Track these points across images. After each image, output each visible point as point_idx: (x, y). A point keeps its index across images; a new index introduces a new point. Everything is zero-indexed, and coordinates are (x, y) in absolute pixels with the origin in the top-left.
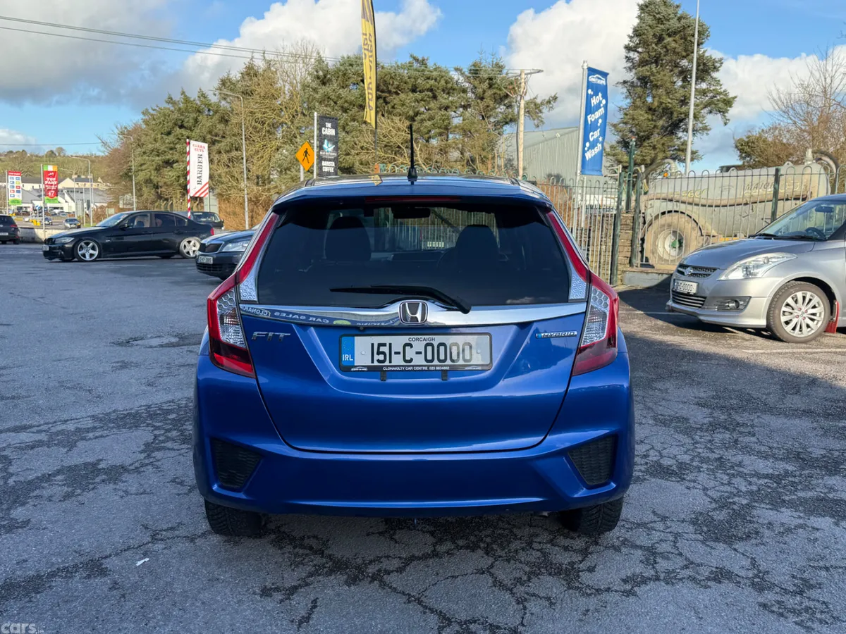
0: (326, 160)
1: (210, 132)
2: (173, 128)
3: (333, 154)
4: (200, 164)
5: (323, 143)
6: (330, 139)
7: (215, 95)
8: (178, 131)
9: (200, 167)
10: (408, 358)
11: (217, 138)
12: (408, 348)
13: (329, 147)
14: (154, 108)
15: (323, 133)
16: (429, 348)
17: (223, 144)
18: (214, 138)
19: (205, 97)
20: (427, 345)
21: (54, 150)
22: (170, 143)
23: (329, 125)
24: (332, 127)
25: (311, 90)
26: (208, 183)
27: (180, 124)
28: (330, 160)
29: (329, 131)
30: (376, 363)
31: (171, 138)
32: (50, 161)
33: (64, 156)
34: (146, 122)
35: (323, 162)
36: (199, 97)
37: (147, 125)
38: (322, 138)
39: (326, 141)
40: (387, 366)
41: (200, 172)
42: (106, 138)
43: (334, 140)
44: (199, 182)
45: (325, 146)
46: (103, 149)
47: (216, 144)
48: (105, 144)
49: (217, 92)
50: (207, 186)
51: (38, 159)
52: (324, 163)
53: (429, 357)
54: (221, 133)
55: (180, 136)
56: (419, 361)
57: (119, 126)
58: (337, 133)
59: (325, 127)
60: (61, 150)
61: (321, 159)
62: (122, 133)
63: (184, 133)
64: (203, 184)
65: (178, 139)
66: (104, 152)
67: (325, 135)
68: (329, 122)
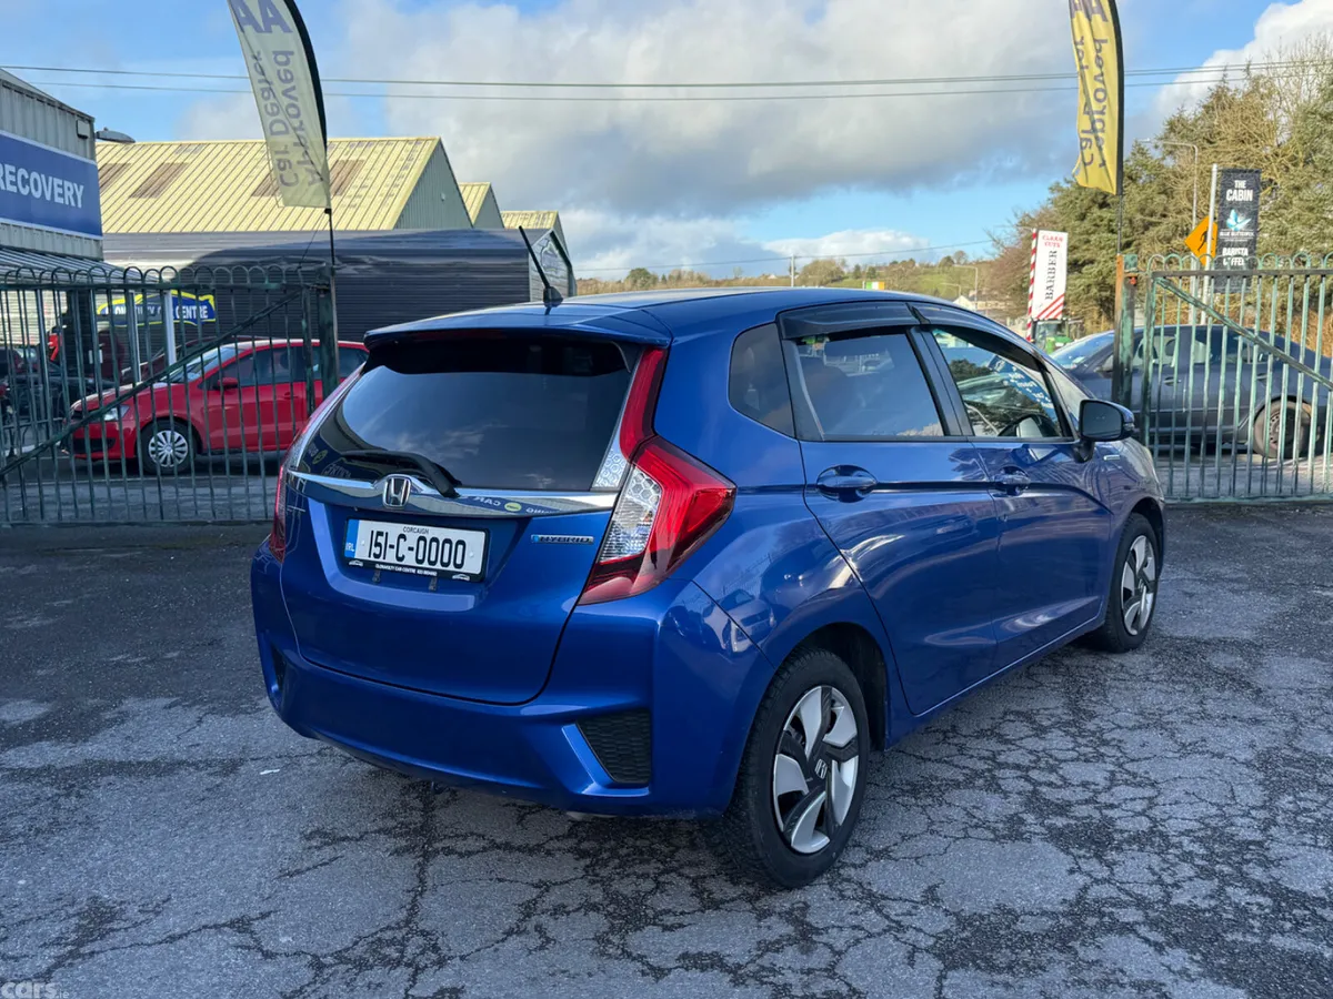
0: (1229, 245)
1: (1142, 211)
2: (1090, 208)
3: (1247, 234)
4: (1052, 266)
5: (1227, 217)
6: (1241, 207)
7: (1156, 147)
8: (1096, 212)
9: (1052, 271)
10: (400, 555)
11: (1153, 219)
12: (402, 540)
13: (1238, 224)
14: (1068, 179)
15: (1229, 199)
16: (422, 543)
17: (1163, 227)
18: (1148, 218)
19: (1143, 154)
20: (422, 538)
21: (951, 255)
22: (1081, 234)
23: (1241, 184)
24: (1248, 187)
25: (1318, 117)
26: (1064, 295)
27: (1100, 201)
28: (1240, 245)
29: (1241, 193)
30: (372, 559)
31: (1087, 224)
32: (943, 272)
33: (965, 264)
34: (1054, 202)
35: (1225, 249)
36: (1134, 154)
37: (1056, 206)
38: (1224, 208)
39: (1233, 212)
40: (380, 563)
41: (1051, 280)
42: (1000, 233)
43: (1250, 209)
44: (1049, 296)
45: (1231, 221)
46: (993, 250)
47: (1151, 228)
48: (997, 242)
49: (1160, 144)
50: (1062, 300)
51: (928, 269)
52: (1226, 252)
53: (420, 558)
54: (1161, 209)
55: (1098, 221)
56: (410, 560)
57: (1019, 213)
58: (1256, 197)
59: (1233, 187)
60: (961, 254)
61: (1221, 244)
62: (1022, 224)
63: (1104, 216)
64: (1055, 298)
65: (1096, 225)
66: (993, 255)
67: (1231, 203)
68: (1242, 178)
